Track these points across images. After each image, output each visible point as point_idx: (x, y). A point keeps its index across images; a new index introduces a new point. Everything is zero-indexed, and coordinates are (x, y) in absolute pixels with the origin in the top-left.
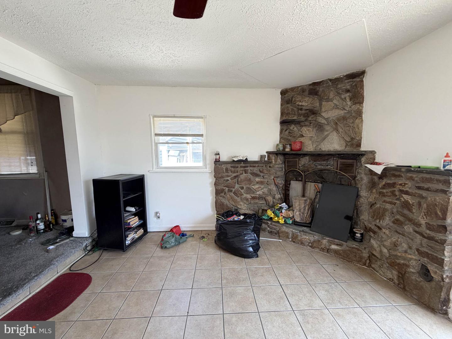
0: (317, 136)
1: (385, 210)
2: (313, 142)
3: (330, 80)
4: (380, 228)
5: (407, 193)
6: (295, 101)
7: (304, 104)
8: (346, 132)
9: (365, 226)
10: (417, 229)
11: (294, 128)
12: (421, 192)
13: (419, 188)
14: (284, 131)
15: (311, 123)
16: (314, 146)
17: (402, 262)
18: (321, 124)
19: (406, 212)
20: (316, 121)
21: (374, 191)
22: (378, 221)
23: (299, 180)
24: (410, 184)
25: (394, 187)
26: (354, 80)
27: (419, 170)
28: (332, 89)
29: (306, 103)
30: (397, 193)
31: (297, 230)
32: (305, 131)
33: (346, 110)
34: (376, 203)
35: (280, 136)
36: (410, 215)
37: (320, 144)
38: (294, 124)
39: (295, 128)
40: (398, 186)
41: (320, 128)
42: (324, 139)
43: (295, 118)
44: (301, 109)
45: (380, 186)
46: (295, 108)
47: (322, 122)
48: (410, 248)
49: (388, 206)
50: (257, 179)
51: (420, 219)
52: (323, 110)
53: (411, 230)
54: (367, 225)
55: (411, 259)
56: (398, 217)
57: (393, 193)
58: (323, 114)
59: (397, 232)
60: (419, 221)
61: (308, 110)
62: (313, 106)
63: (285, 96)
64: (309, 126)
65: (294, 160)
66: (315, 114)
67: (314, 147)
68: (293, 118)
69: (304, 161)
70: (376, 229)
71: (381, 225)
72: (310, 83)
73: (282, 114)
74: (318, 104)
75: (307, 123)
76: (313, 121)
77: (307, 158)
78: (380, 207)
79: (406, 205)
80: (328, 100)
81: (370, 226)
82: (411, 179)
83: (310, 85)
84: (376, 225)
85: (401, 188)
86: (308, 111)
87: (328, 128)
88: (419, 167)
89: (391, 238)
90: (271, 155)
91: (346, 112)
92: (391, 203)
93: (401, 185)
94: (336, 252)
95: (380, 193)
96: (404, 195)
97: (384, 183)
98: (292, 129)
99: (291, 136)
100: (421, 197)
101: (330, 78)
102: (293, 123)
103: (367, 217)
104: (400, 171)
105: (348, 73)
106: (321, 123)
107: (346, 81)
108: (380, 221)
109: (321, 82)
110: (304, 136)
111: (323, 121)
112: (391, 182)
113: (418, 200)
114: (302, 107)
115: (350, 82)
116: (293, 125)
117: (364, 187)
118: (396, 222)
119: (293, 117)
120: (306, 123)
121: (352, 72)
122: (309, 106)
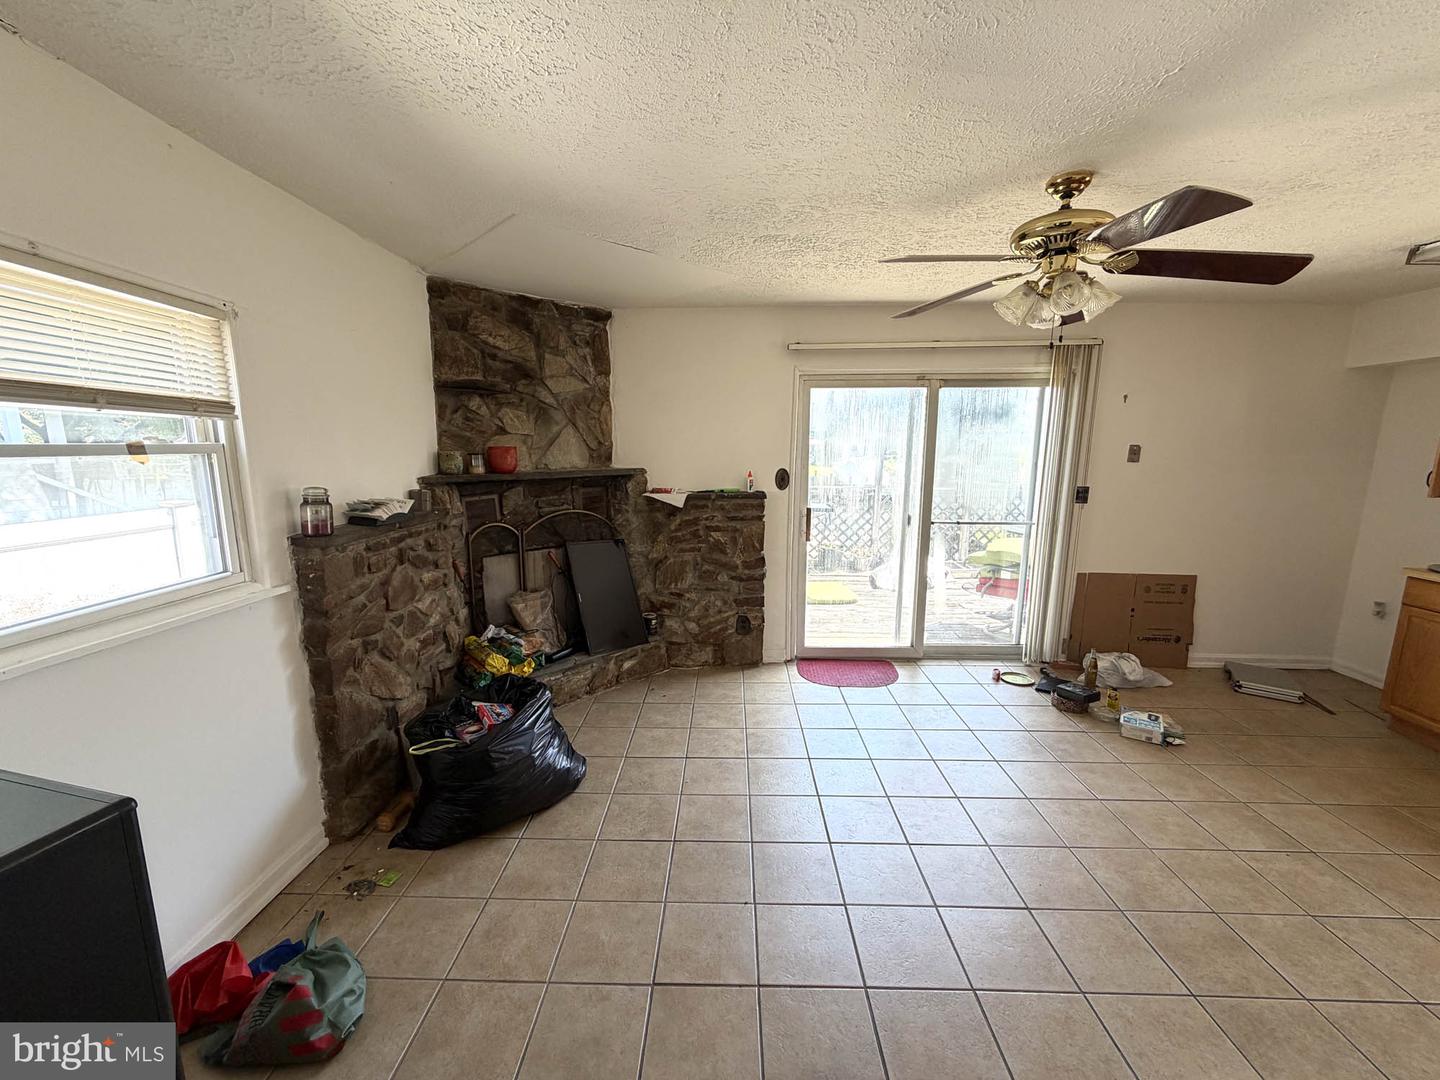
0: (538, 434)
1: (684, 564)
2: (530, 448)
3: (557, 306)
4: (680, 595)
5: (717, 529)
6: (476, 328)
7: (499, 343)
8: (590, 429)
9: (652, 602)
10: (734, 574)
11: (479, 408)
12: (733, 524)
13: (733, 519)
14: (448, 411)
15: (522, 400)
16: (534, 458)
17: (719, 627)
18: (544, 406)
19: (716, 556)
20: (533, 396)
21: (660, 538)
22: (673, 586)
23: (509, 552)
24: (719, 515)
25: (697, 525)
26: (596, 324)
27: (721, 495)
28: (560, 327)
29: (507, 342)
30: (701, 533)
31: (557, 673)
32: (512, 420)
33: (588, 383)
34: (666, 557)
35: (438, 426)
36: (723, 559)
37: (544, 454)
38: (481, 396)
39: (484, 408)
40: (704, 522)
41: (541, 413)
42: (551, 443)
43: (479, 377)
44: (494, 357)
45: (673, 527)
46: (475, 348)
47: (547, 401)
48: (725, 603)
49: (688, 557)
50: (427, 576)
51: (735, 559)
52: (547, 372)
53: (726, 578)
54: (655, 601)
55: (728, 618)
56: (706, 567)
57: (695, 534)
58: (549, 383)
59: (708, 589)
60: (735, 562)
61: (511, 362)
62: (523, 355)
63: (443, 302)
64: (517, 407)
65: (490, 497)
66: (531, 377)
67: (534, 461)
68: (474, 378)
69: (515, 498)
70: (674, 600)
71: (680, 590)
72: (514, 293)
73: (439, 357)
74: (532, 354)
75: (514, 399)
76: (528, 397)
77: (520, 489)
78: (675, 562)
79: (718, 547)
80: (557, 351)
81: (661, 598)
82: (722, 508)
83: (512, 297)
84: (672, 594)
85: (708, 523)
86: (510, 366)
87: (558, 416)
88: (722, 491)
89: (698, 602)
90: (438, 491)
91: (588, 386)
92: (692, 550)
93: (707, 519)
94: (631, 672)
95: (672, 539)
96: (712, 533)
97: (678, 521)
98: (474, 408)
99: (473, 429)
100: (736, 530)
101: (556, 300)
102: (478, 391)
103: (652, 585)
104: (709, 498)
105: (588, 305)
106: (545, 403)
107: (585, 321)
108: (676, 585)
109: (539, 302)
110: (509, 430)
111: (550, 400)
112: (691, 518)
113: (730, 535)
114: (497, 351)
115: (590, 325)
116: (478, 399)
117: (635, 535)
118: (704, 576)
119: (473, 373)
120: (511, 396)
121: (594, 306)
122: (514, 352)
